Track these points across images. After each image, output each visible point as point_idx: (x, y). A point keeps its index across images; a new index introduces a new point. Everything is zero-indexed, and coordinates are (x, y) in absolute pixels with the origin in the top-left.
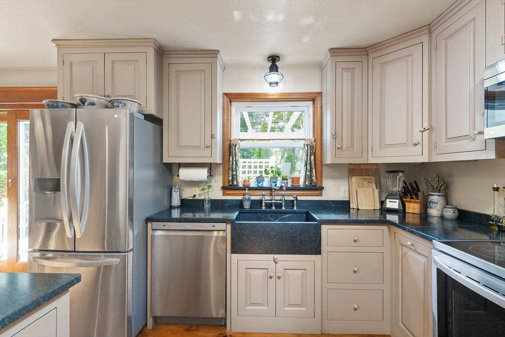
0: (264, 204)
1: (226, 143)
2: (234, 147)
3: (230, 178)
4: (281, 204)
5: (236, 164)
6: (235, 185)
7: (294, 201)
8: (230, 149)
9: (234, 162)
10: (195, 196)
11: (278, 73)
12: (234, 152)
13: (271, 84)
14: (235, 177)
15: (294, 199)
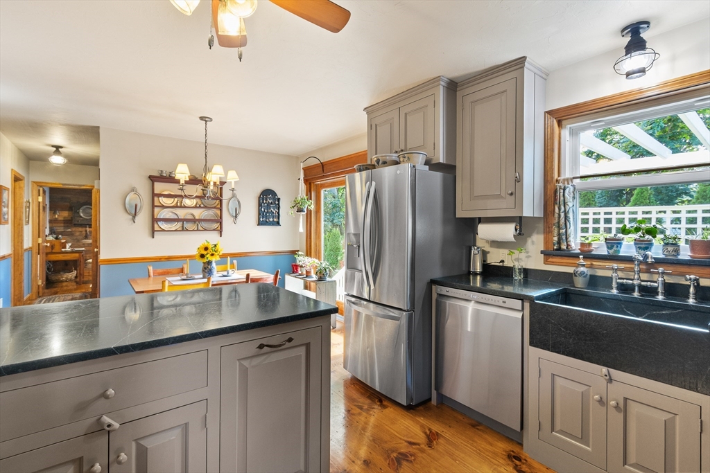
0: (614, 285)
1: (549, 187)
2: (562, 191)
3: (556, 239)
4: (657, 288)
5: (566, 217)
6: (564, 250)
7: (690, 286)
8: (555, 195)
9: (562, 215)
10: (502, 261)
11: (647, 51)
12: (562, 198)
13: (628, 75)
14: (563, 237)
15: (688, 283)
